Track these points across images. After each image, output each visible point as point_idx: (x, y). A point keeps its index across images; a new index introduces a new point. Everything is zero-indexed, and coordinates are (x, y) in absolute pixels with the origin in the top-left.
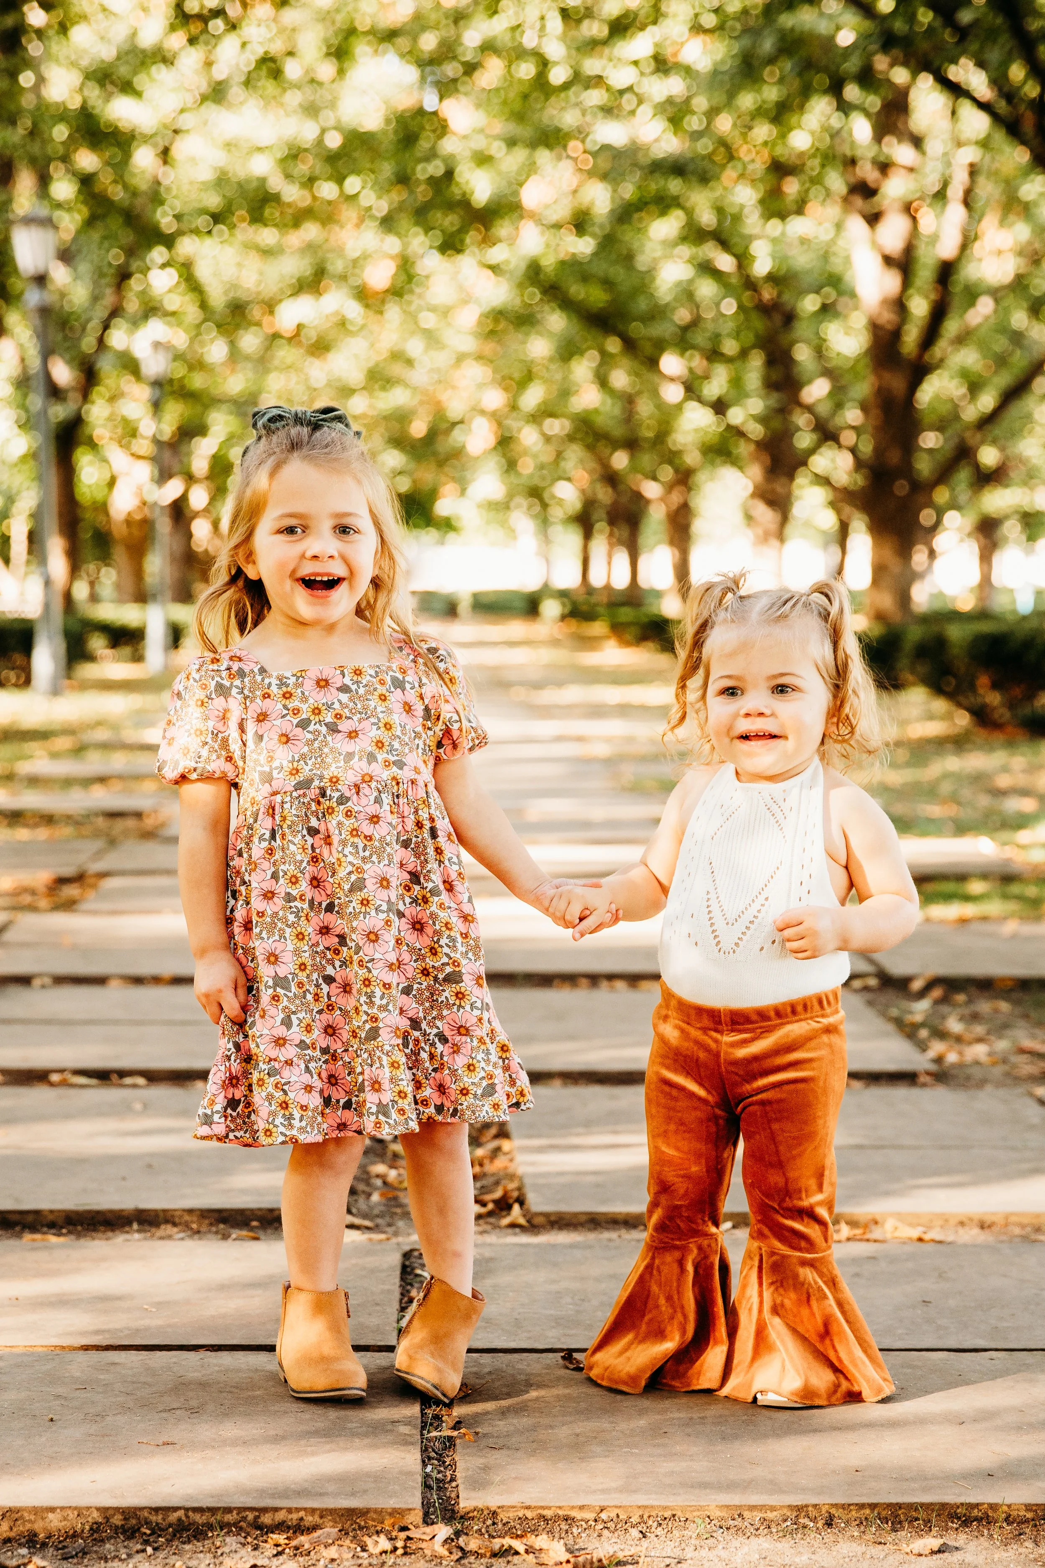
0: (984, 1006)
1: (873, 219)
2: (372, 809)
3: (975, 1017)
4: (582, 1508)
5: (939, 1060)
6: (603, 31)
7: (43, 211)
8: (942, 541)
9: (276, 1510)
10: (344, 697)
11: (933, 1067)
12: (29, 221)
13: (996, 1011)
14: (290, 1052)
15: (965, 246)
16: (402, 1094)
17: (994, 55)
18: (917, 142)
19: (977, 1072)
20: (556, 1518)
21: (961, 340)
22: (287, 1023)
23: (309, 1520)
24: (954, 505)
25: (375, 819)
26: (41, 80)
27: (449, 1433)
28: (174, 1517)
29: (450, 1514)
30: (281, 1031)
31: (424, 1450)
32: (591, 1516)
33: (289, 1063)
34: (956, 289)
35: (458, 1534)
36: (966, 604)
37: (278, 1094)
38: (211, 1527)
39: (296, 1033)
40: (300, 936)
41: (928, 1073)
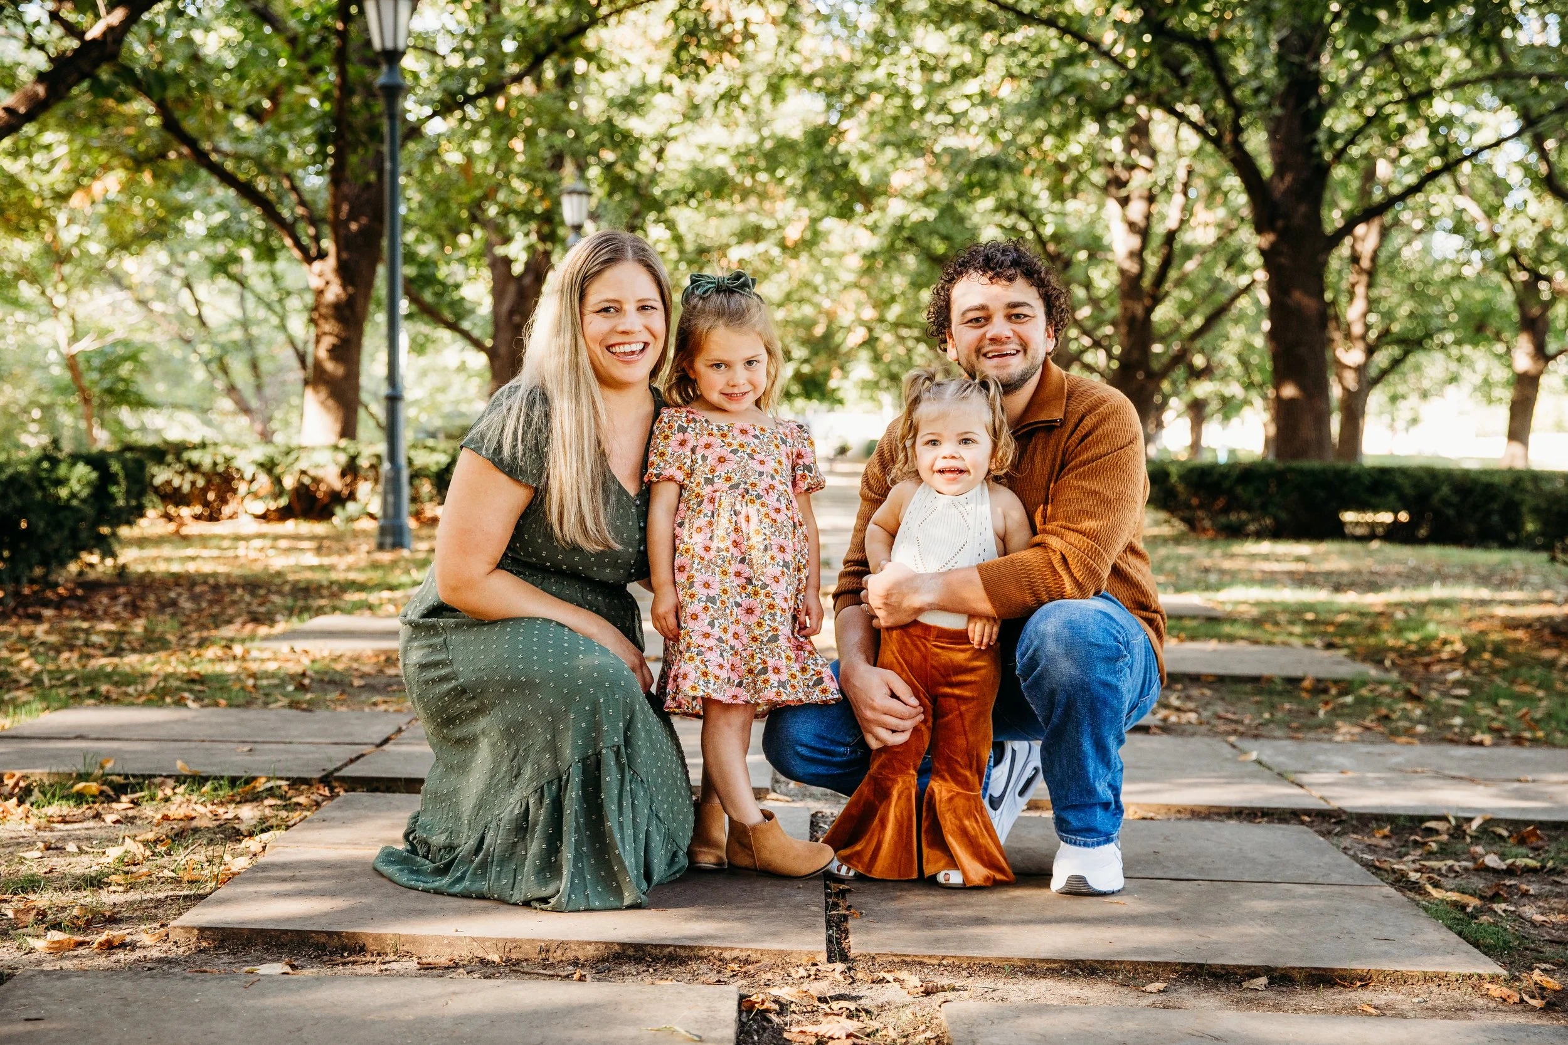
0: (1195, 692)
1: (1124, 202)
2: (777, 505)
3: (1189, 698)
4: (930, 957)
5: (1165, 720)
6: (947, 77)
7: (581, 186)
8: (1168, 416)
9: (733, 949)
10: (757, 441)
11: (1160, 724)
12: (572, 192)
13: (1203, 694)
14: (711, 642)
15: (1182, 222)
16: (793, 676)
17: (1205, 95)
18: (1153, 154)
19: (1190, 729)
20: (914, 963)
21: (1180, 282)
22: (712, 624)
23: (754, 957)
24: (1176, 393)
25: (778, 510)
26: (582, 107)
27: (843, 912)
28: (666, 951)
29: (844, 957)
30: (708, 629)
31: (828, 922)
32: (936, 962)
33: (711, 649)
34: (1177, 246)
35: (849, 969)
36: (1183, 456)
37: (702, 667)
38: (690, 959)
39: (716, 632)
40: (724, 573)
41: (1157, 727)
